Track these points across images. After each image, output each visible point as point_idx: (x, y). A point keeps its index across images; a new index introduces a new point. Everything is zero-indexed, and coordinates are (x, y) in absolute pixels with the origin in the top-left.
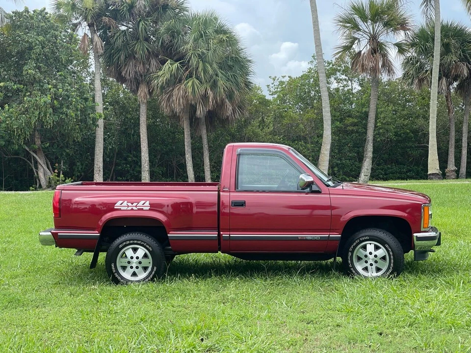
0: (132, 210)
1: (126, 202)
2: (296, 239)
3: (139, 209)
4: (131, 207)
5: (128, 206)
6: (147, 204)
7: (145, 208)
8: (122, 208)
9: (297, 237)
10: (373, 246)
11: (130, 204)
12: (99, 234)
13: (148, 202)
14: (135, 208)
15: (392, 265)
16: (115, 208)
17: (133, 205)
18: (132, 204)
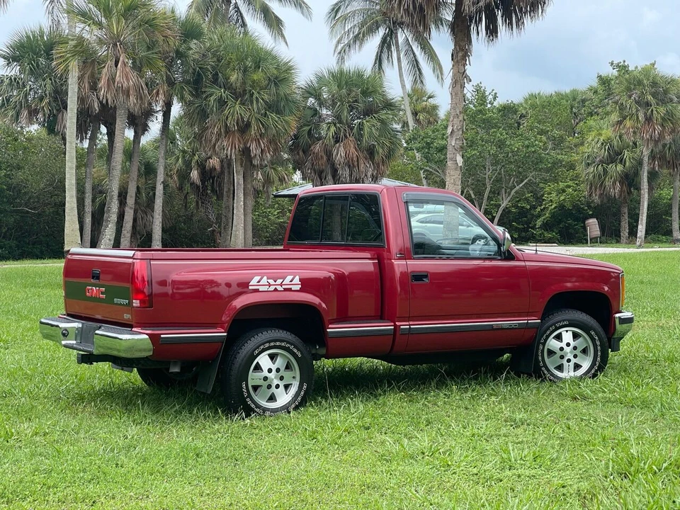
0: (276, 290)
1: (265, 278)
2: (491, 328)
3: (286, 290)
4: (274, 287)
5: (270, 285)
6: (297, 280)
8: (261, 289)
9: (492, 325)
10: (570, 334)
11: (271, 282)
12: (225, 334)
13: (297, 278)
14: (279, 288)
15: (599, 359)
16: (250, 288)
17: (277, 283)
18: (275, 281)
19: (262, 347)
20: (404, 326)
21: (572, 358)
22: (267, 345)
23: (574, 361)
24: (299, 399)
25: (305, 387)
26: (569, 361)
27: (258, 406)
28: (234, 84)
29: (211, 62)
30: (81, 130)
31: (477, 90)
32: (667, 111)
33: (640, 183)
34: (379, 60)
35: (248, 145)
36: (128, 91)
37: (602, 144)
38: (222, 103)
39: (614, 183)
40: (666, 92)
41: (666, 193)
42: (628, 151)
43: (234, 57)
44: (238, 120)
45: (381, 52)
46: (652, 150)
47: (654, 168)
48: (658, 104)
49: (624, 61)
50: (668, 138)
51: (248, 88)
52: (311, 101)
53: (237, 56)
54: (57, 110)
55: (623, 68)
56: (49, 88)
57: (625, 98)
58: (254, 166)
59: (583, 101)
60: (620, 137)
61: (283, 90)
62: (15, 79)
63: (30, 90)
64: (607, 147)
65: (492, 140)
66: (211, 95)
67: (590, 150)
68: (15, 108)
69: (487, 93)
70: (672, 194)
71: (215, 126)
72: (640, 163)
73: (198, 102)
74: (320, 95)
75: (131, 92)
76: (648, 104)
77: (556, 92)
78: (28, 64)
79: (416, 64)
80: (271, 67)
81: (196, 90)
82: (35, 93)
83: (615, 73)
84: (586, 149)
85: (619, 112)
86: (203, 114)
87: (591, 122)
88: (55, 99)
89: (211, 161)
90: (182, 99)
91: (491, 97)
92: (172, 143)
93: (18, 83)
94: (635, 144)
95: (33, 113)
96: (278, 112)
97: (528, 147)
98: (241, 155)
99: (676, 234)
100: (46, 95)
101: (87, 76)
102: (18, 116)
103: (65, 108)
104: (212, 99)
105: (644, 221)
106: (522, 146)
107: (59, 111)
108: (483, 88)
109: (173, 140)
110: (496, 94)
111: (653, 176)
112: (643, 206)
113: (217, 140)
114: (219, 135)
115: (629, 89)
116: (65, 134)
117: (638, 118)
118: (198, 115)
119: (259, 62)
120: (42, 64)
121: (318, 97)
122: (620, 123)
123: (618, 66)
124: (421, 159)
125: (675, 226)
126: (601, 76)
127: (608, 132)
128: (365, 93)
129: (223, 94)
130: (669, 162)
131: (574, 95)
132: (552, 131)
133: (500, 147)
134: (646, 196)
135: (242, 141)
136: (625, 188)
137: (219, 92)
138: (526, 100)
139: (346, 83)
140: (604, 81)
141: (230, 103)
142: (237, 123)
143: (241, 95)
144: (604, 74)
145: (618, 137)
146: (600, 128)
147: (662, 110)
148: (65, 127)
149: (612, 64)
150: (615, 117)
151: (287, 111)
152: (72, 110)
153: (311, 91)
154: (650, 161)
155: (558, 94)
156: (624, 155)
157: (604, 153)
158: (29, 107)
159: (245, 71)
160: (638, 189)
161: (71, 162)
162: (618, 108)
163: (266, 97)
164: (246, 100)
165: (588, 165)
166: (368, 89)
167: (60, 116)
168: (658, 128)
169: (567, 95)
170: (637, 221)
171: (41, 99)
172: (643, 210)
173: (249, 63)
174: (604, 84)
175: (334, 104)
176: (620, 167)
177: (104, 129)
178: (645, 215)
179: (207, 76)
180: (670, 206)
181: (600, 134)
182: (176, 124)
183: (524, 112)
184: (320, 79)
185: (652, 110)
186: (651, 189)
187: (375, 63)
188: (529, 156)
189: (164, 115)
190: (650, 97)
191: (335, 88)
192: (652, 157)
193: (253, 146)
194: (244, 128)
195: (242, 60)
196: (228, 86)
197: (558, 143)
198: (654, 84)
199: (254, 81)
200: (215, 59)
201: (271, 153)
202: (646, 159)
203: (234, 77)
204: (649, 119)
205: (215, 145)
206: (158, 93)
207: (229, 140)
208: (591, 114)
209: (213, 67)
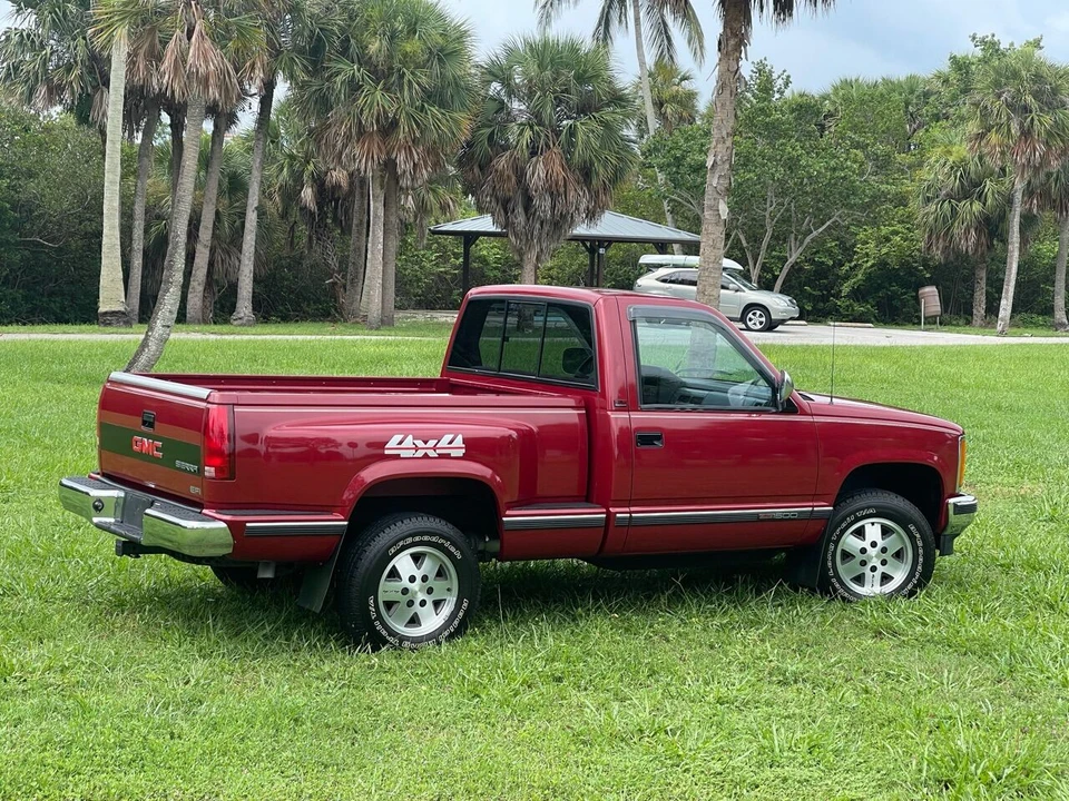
0: (426, 456)
1: (410, 437)
2: (757, 519)
3: (441, 456)
4: (424, 451)
5: (417, 449)
6: (459, 441)
7: (454, 453)
8: (404, 454)
9: (758, 514)
10: (878, 528)
11: (420, 443)
12: (346, 523)
13: (460, 438)
14: (432, 453)
15: (919, 568)
16: (387, 452)
17: (428, 445)
18: (426, 442)
19: (401, 544)
20: (621, 513)
21: (878, 565)
22: (409, 540)
23: (881, 569)
24: (456, 622)
25: (465, 604)
26: (874, 569)
27: (392, 633)
28: (374, 58)
29: (339, 20)
30: (130, 118)
31: (760, 71)
32: (1056, 122)
33: (1008, 232)
34: (605, 20)
35: (394, 156)
36: (207, 80)
37: (952, 168)
38: (354, 87)
39: (967, 231)
40: (1055, 91)
41: (1047, 248)
42: (991, 181)
43: (375, 14)
44: (379, 115)
45: (610, 7)
46: (1029, 182)
47: (1030, 209)
48: (1041, 110)
49: (993, 35)
50: (1055, 165)
51: (397, 65)
52: (496, 86)
53: (380, 11)
54: (93, 87)
55: (991, 47)
56: (81, 52)
57: (991, 97)
58: (401, 188)
59: (926, 95)
60: (981, 158)
61: (451, 70)
62: (29, 36)
63: (51, 54)
64: (959, 174)
65: (778, 157)
66: (338, 74)
67: (933, 176)
68: (27, 81)
69: (775, 76)
70: (1056, 250)
71: (342, 123)
72: (1010, 201)
73: (316, 84)
74: (510, 78)
75: (211, 81)
76: (1026, 109)
77: (883, 79)
78: (50, 13)
79: (663, 30)
80: (433, 32)
81: (314, 63)
82: (60, 59)
83: (978, 52)
84: (925, 174)
85: (981, 121)
86: (323, 103)
87: (936, 132)
88: (91, 71)
89: (334, 174)
90: (291, 77)
91: (780, 82)
92: (272, 142)
93: (33, 41)
94: (1003, 169)
95: (55, 92)
96: (442, 105)
97: (834, 169)
98: (381, 171)
99: (1060, 315)
100: (76, 62)
101: (142, 52)
102: (31, 94)
103: (107, 83)
104: (339, 79)
105: (1011, 294)
106: (826, 169)
107: (96, 88)
108: (769, 67)
109: (275, 139)
110: (788, 77)
111: (1028, 221)
112: (1011, 268)
113: (345, 146)
114: (348, 137)
115: (997, 84)
116: (105, 126)
117: (1009, 130)
118: (315, 103)
119: (416, 24)
120: (71, 12)
121: (506, 81)
122: (980, 137)
123: (983, 41)
124: (666, 183)
125: (1060, 302)
126: (955, 57)
127: (961, 150)
128: (581, 78)
129: (356, 73)
130: (1055, 201)
131: (911, 85)
132: (874, 144)
133: (790, 168)
134: (1016, 254)
135: (383, 148)
136: (983, 239)
137: (350, 70)
138: (836, 89)
139: (552, 60)
140: (960, 65)
141: (366, 87)
142: (378, 121)
143: (384, 75)
144: (959, 54)
145: (976, 159)
146: (950, 142)
147: (1048, 120)
148: (104, 114)
149: (974, 38)
150: (973, 127)
151: (457, 103)
152: (116, 90)
153: (496, 72)
154: (1026, 198)
155: (886, 82)
156: (985, 187)
157: (953, 183)
158: (49, 81)
159: (392, 38)
160: (1005, 241)
161: (114, 172)
162: (978, 112)
163: (424, 80)
164: (392, 84)
165: (928, 200)
166: (585, 72)
167: (98, 96)
168: (1041, 148)
169: (900, 85)
170: (1000, 290)
171: (69, 69)
172: (1010, 275)
173: (399, 26)
174: (960, 70)
175: (531, 94)
176: (977, 207)
177: (165, 118)
178: (1013, 283)
179: (331, 44)
180: (1053, 269)
181: (950, 153)
182: (281, 112)
183: (832, 109)
184: (511, 52)
185: (1032, 118)
186: (1024, 242)
187: (600, 24)
188: (836, 184)
189: (261, 102)
190: (1029, 99)
191: (533, 69)
192: (1029, 192)
193: (401, 158)
194: (388, 128)
195: (388, 18)
196: (364, 60)
197: (883, 164)
198: (1038, 78)
199: (405, 55)
200: (346, 16)
201: (429, 169)
202: (1018, 196)
203: (375, 46)
204: (1026, 133)
205: (341, 153)
206: (253, 67)
207: (363, 147)
208: (937, 118)
209: (342, 30)
